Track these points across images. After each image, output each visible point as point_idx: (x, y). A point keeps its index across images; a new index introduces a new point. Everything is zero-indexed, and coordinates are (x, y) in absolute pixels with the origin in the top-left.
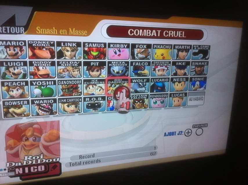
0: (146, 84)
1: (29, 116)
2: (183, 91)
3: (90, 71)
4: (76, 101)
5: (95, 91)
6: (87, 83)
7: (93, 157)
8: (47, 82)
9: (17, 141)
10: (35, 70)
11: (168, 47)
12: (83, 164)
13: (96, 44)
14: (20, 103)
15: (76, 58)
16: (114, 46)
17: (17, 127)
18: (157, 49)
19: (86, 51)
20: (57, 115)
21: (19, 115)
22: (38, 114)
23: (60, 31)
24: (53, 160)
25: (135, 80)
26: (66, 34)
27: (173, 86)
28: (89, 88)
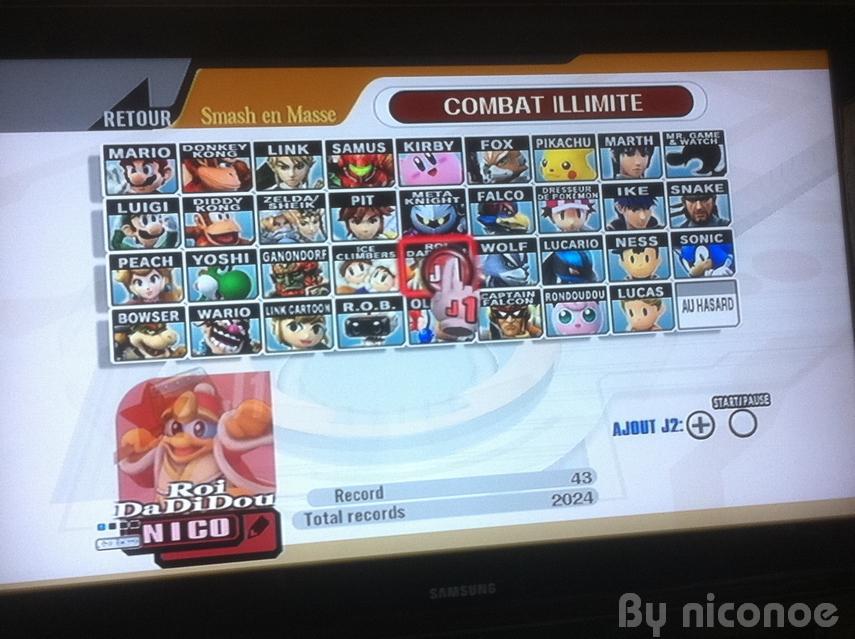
0: (526, 257)
1: (182, 357)
2: (654, 278)
3: (350, 221)
4: (315, 312)
5: (370, 281)
6: (343, 257)
7: (377, 496)
8: (232, 255)
9: (148, 433)
10: (199, 221)
11: (580, 142)
12: (350, 520)
13: (362, 145)
14: (160, 316)
15: (307, 185)
16: (414, 146)
17: (152, 388)
18: (548, 148)
19: (336, 164)
20: (262, 355)
21: (157, 352)
22: (208, 352)
23: (264, 115)
24: (254, 501)
25: (488, 245)
26: (279, 121)
27: (618, 263)
28: (352, 273)
